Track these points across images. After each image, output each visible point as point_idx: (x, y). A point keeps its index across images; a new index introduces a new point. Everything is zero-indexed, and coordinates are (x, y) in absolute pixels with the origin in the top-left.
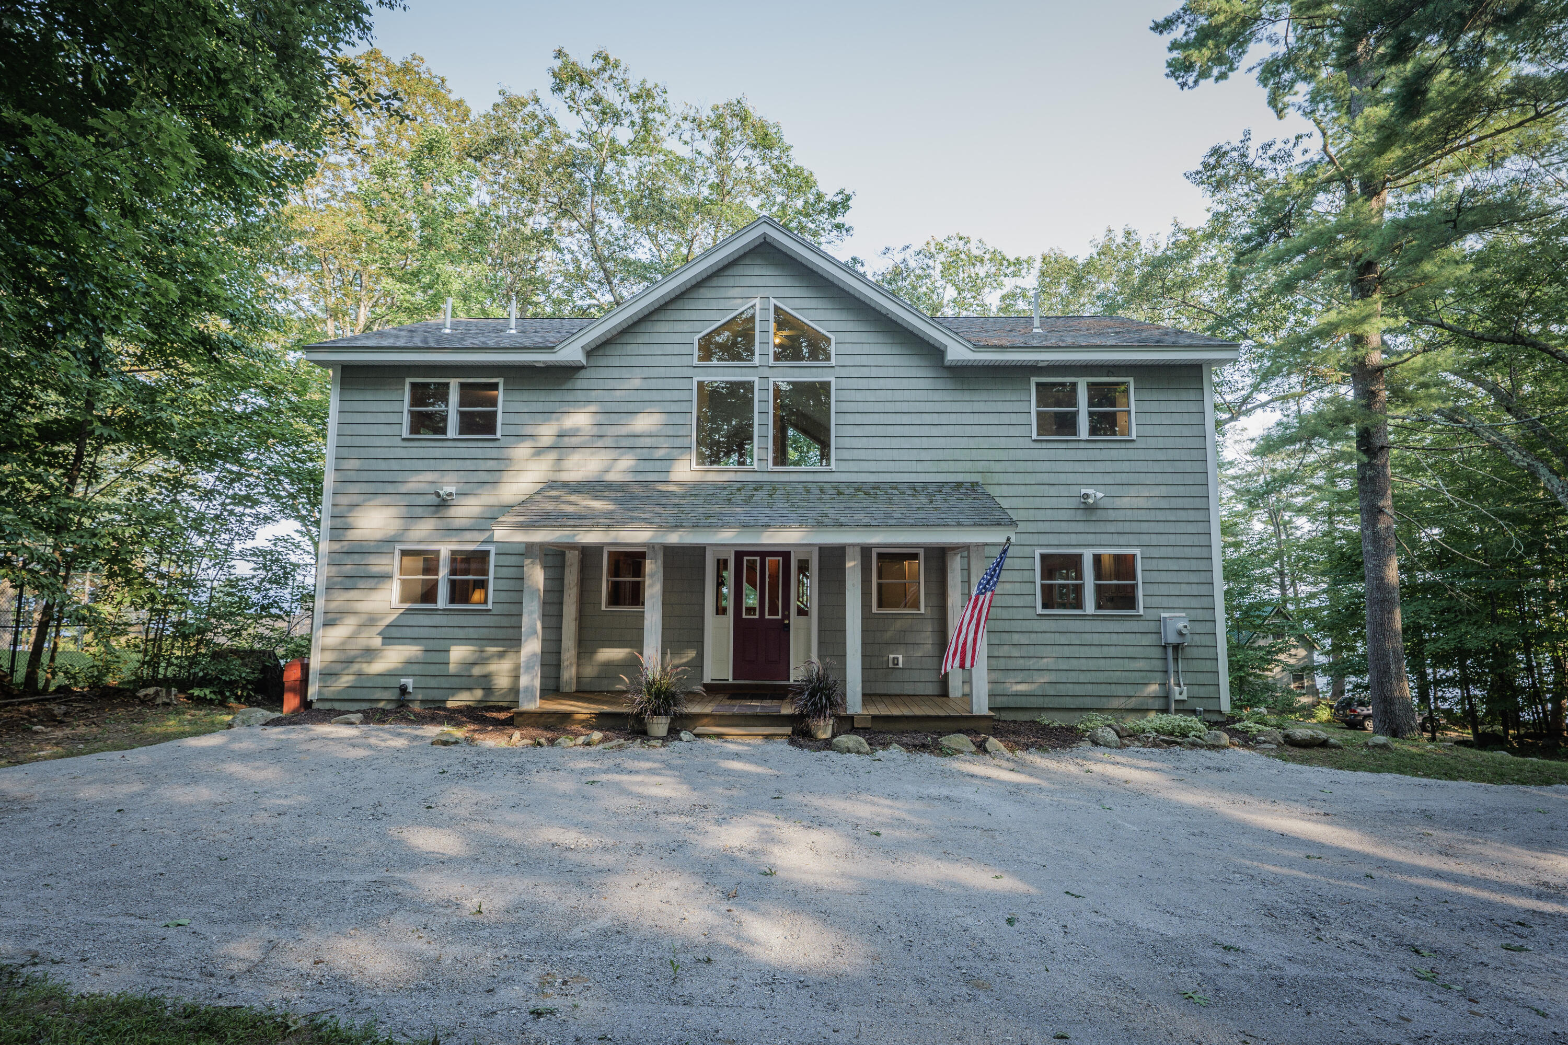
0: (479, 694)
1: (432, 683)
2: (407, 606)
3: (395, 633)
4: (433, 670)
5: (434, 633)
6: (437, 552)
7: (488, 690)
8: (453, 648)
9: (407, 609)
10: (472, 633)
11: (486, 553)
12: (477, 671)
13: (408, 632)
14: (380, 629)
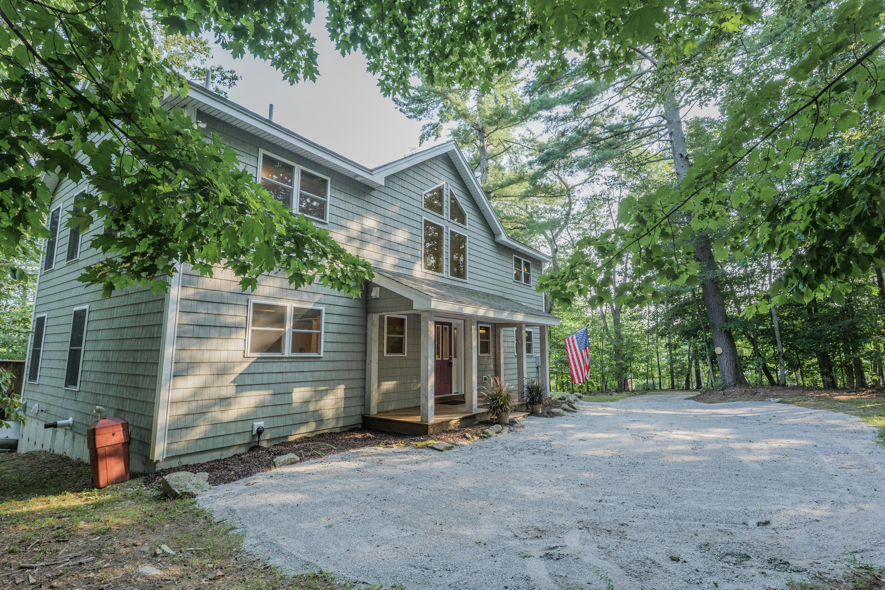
0: (312, 426)
1: (280, 422)
2: (258, 355)
3: (248, 380)
4: (280, 410)
5: (280, 378)
6: (284, 308)
7: (320, 421)
8: (296, 390)
9: (259, 358)
10: (309, 377)
11: (319, 312)
12: (312, 407)
13: (259, 379)
14: (233, 377)
